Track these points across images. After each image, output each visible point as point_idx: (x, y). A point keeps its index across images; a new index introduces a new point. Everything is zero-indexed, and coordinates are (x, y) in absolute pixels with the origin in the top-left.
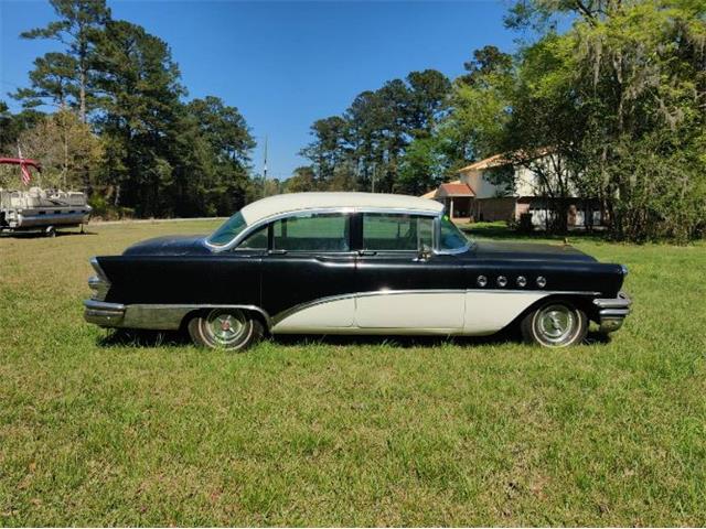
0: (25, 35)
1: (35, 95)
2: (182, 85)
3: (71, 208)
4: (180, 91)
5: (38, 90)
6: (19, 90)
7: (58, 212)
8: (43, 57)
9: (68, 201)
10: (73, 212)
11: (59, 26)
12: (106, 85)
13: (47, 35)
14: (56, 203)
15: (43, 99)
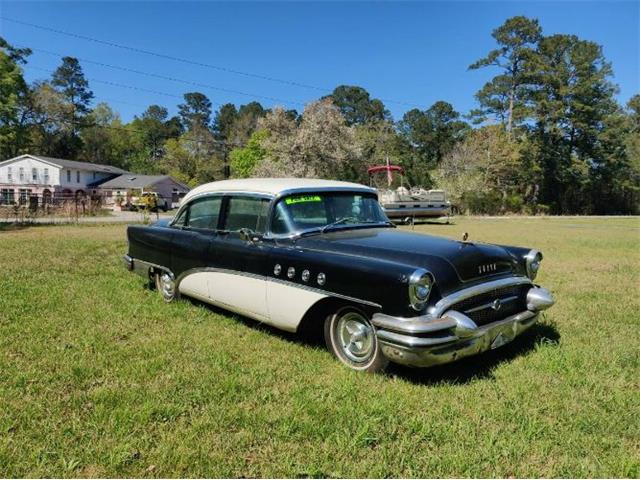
0: (472, 67)
1: (482, 113)
2: (614, 83)
3: (430, 203)
4: (612, 90)
5: (485, 109)
6: (472, 111)
7: (418, 206)
8: (491, 81)
9: (426, 198)
10: (430, 206)
11: (496, 53)
12: (532, 94)
13: (487, 62)
14: (415, 199)
15: (487, 116)
